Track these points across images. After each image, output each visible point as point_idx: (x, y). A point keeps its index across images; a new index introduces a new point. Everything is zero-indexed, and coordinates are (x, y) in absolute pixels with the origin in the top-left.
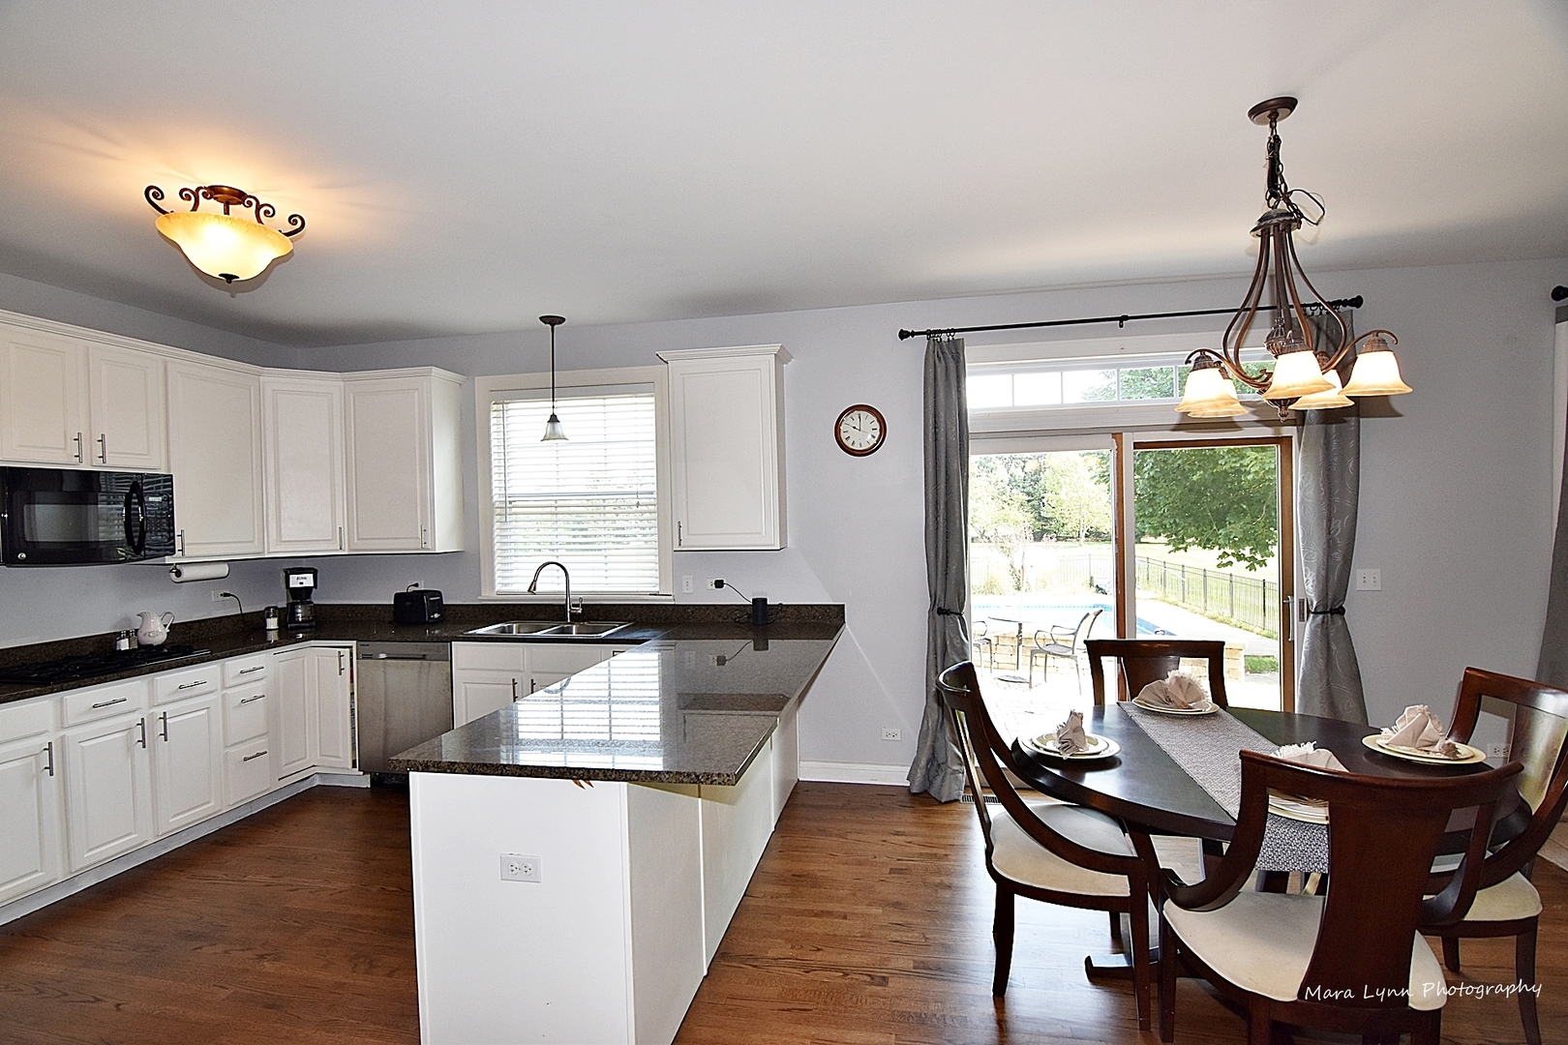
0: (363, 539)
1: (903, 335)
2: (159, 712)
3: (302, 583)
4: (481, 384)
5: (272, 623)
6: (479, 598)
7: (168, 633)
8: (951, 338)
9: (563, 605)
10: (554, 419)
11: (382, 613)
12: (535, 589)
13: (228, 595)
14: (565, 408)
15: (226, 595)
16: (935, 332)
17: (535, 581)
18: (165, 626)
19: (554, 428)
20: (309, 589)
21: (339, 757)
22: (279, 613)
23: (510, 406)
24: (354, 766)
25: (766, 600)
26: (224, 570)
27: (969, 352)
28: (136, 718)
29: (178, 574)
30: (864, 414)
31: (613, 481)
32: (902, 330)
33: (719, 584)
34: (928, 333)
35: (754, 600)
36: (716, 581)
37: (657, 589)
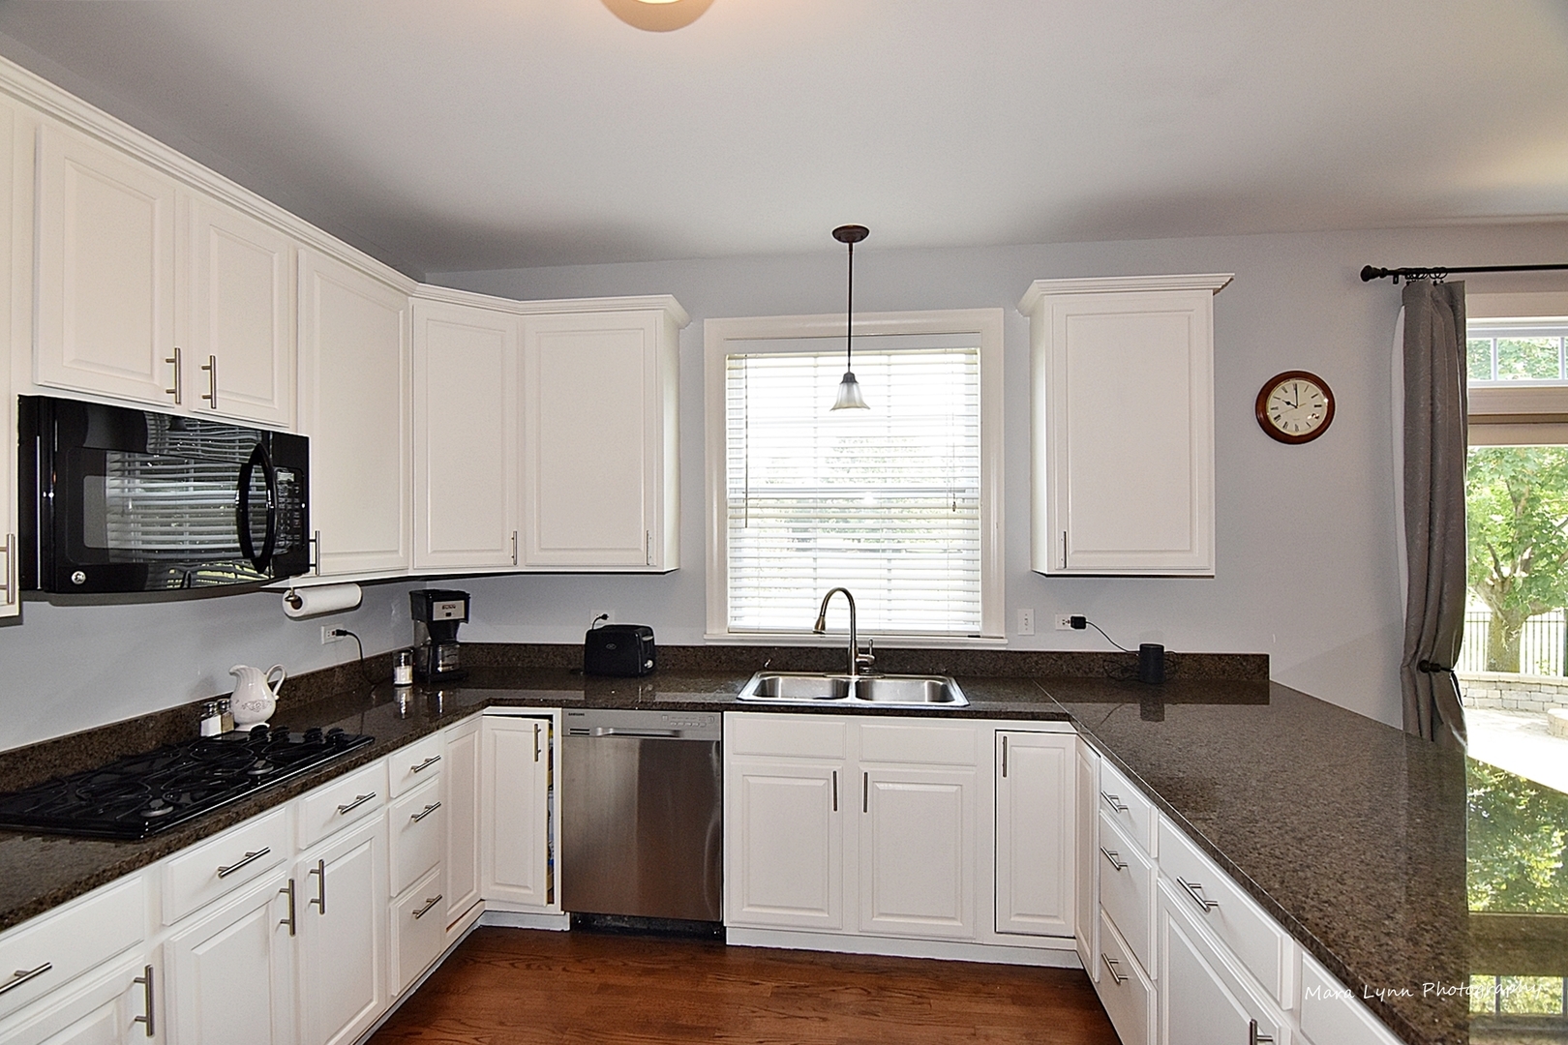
0: (546, 549)
1: (1368, 274)
2: (310, 859)
3: (449, 615)
4: (713, 328)
5: (404, 675)
6: (705, 637)
7: (277, 701)
8: (1438, 281)
9: (847, 649)
10: (849, 379)
11: (551, 656)
12: (823, 627)
13: (344, 633)
14: (864, 364)
15: (339, 633)
16: (1418, 271)
17: (822, 615)
18: (272, 686)
19: (849, 391)
20: (456, 622)
21: (527, 887)
22: (413, 656)
23: (750, 362)
24: (551, 900)
25: (1163, 647)
26: (354, 596)
27: (1470, 300)
28: (279, 878)
29: (297, 603)
30: (1302, 384)
31: (905, 473)
32: (1368, 267)
33: (1079, 623)
34: (1407, 272)
35: (1141, 646)
36: (1072, 618)
37: (976, 628)
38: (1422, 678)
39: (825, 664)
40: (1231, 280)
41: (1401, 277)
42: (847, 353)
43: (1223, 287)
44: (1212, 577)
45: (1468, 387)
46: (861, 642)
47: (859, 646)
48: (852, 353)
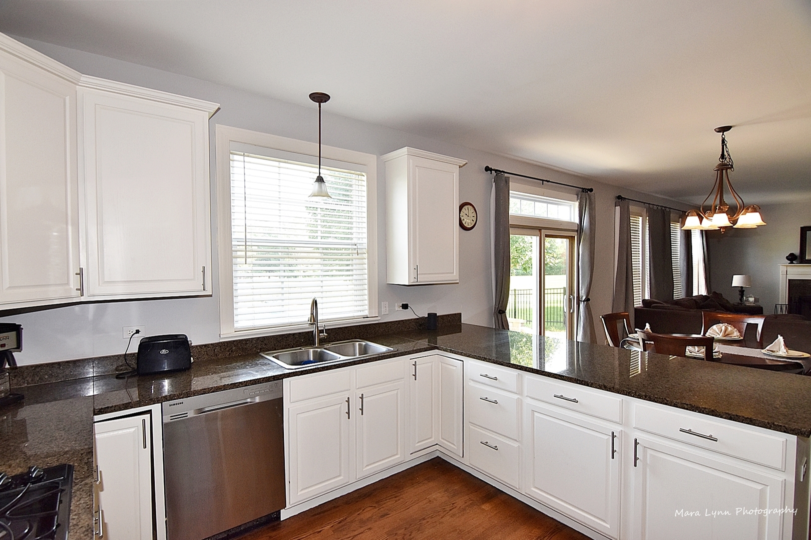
1: (487, 169)
6: (221, 336)
8: (504, 175)
10: (320, 180)
16: (498, 171)
19: (320, 187)
23: (246, 158)
25: (436, 314)
27: (510, 184)
30: (470, 207)
32: (488, 166)
33: (405, 307)
34: (496, 171)
35: (428, 314)
36: (403, 304)
37: (366, 313)
38: (499, 316)
39: (296, 342)
40: (466, 163)
41: (493, 172)
42: (318, 166)
43: (464, 165)
44: (458, 283)
45: (510, 214)
46: (320, 327)
47: (319, 329)
48: (321, 166)
